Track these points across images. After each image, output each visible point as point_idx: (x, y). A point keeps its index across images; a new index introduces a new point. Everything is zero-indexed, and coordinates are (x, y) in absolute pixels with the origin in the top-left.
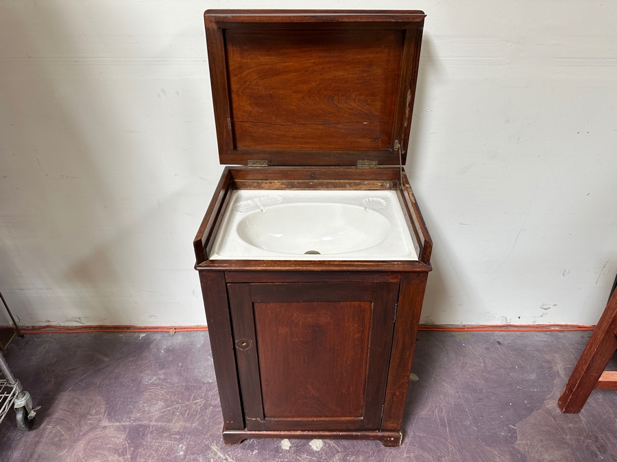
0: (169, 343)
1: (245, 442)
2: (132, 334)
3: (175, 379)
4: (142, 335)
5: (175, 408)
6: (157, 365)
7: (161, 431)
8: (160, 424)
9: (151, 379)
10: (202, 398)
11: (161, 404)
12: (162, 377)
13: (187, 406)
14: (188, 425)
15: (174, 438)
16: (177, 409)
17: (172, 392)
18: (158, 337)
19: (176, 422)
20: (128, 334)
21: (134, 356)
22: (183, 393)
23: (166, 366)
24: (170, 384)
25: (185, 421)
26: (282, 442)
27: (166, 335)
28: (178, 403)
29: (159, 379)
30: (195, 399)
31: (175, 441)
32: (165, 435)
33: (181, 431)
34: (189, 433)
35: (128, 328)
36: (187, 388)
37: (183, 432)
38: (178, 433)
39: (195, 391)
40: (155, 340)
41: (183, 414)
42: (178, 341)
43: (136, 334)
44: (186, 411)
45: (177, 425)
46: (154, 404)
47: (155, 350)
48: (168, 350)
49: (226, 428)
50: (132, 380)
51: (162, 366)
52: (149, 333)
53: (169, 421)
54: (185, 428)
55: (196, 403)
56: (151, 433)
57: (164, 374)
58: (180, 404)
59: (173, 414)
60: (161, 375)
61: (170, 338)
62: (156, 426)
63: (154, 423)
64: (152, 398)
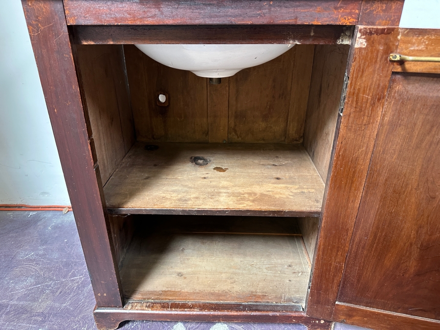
0: (59, 221)
1: (126, 326)
2: (22, 212)
3: (56, 255)
4: (31, 213)
5: (46, 285)
6: (40, 241)
7: (20, 312)
8: (21, 303)
9: (27, 255)
10: (82, 275)
11: (31, 280)
12: (41, 252)
13: (62, 282)
14: (57, 305)
15: (35, 320)
16: (48, 286)
17: (48, 268)
18: (49, 215)
19: (42, 301)
20: (17, 213)
21: (17, 233)
22: (60, 269)
23: (49, 242)
24: (49, 260)
25: (54, 301)
26: (175, 327)
27: (58, 213)
28: (51, 279)
29: (37, 255)
30: (74, 275)
31: (35, 324)
32: (24, 316)
33: (46, 312)
34: (55, 315)
35: (20, 207)
36: (67, 265)
37: (48, 313)
38: (42, 314)
39: (76, 268)
40: (45, 218)
41: (53, 292)
42: (70, 219)
43: (26, 213)
44: (58, 288)
45: (43, 305)
46: (22, 281)
47: (42, 227)
48: (56, 227)
49: (99, 306)
50: (5, 256)
51: (44, 242)
52: (40, 212)
53: (34, 300)
54: (52, 308)
55: (73, 280)
56: (8, 313)
57: (44, 249)
58: (54, 280)
59: (42, 291)
60: (41, 250)
61: (62, 216)
62: (15, 305)
63: (15, 302)
64: (22, 275)
